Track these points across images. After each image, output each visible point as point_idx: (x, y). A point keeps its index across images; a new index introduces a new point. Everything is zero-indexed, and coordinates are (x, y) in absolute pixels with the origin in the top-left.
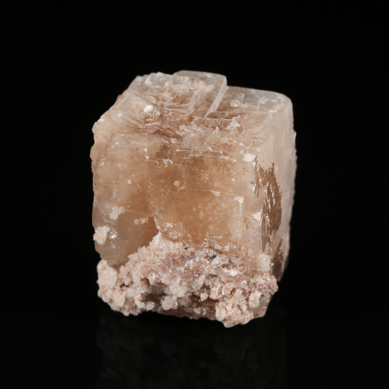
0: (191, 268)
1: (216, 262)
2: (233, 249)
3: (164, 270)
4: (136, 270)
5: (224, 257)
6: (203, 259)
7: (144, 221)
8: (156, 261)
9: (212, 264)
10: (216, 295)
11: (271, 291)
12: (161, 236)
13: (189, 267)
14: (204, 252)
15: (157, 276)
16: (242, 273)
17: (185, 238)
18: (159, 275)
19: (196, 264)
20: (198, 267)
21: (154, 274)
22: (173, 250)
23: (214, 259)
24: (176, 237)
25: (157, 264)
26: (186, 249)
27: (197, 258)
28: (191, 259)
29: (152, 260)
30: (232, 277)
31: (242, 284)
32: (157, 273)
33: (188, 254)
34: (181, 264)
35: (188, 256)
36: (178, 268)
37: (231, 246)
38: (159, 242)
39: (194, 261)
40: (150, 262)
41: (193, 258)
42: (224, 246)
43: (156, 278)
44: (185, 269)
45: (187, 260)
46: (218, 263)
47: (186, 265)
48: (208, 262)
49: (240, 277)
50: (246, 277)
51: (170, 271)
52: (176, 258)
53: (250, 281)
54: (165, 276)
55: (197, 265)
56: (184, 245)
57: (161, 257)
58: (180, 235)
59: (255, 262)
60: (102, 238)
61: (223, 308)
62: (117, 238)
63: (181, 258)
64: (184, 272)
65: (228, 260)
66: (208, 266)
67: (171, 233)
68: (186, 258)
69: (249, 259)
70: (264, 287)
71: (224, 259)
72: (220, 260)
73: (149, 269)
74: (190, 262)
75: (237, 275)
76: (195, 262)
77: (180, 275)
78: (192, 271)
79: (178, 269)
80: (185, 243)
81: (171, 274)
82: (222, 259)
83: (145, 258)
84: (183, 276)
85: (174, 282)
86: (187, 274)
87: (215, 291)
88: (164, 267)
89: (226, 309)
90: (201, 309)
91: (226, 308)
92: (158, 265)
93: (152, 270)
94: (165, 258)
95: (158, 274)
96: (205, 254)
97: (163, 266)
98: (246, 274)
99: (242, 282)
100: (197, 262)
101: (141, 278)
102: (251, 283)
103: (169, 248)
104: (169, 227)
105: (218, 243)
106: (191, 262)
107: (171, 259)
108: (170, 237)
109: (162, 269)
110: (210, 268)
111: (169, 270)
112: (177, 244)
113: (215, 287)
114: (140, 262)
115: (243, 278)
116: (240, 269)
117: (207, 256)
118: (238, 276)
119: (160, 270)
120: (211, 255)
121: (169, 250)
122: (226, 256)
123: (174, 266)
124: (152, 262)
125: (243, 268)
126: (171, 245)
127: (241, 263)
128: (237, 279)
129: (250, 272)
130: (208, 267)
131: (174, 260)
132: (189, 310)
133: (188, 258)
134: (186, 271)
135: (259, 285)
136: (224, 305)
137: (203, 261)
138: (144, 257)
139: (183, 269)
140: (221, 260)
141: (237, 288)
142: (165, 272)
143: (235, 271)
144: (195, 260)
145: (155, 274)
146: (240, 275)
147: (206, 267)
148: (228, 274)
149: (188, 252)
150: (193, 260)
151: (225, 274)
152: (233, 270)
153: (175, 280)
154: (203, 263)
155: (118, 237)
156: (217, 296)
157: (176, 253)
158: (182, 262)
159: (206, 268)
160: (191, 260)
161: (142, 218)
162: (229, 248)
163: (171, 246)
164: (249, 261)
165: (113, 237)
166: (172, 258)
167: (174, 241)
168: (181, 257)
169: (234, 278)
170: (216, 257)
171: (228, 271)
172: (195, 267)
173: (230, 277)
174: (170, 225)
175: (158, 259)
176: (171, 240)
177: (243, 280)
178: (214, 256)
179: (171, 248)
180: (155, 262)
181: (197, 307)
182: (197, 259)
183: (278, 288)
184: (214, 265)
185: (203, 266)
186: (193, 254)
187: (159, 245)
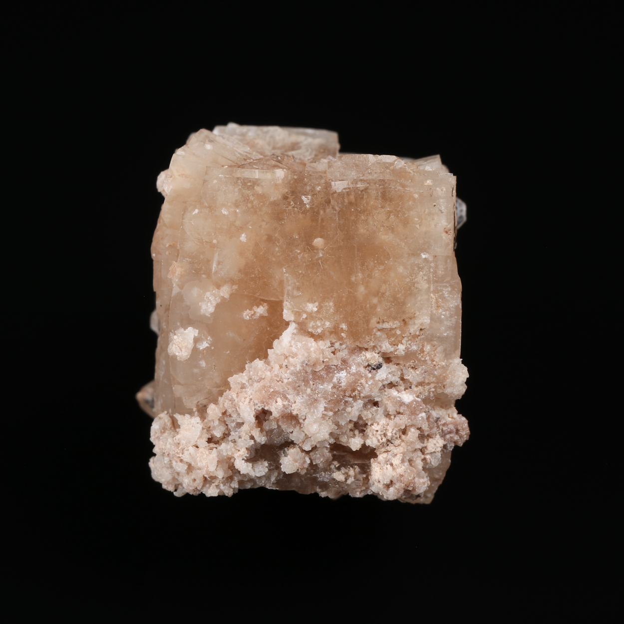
0: (343, 384)
1: (382, 376)
2: (411, 351)
3: (297, 390)
4: (245, 398)
5: (393, 368)
6: (362, 369)
7: (261, 310)
8: (283, 376)
9: (377, 378)
10: (377, 438)
11: (459, 438)
12: (295, 328)
13: (340, 383)
14: (363, 358)
15: (286, 403)
16: (419, 400)
17: (335, 331)
18: (289, 401)
19: (352, 377)
20: (355, 382)
21: (279, 400)
22: (315, 352)
23: (379, 371)
24: (319, 331)
25: (285, 381)
26: (334, 353)
27: (352, 368)
28: (342, 369)
29: (277, 376)
30: (404, 404)
31: (420, 419)
32: (285, 397)
33: (336, 362)
34: (326, 378)
35: (336, 366)
36: (322, 385)
37: (408, 345)
38: (290, 342)
39: (348, 372)
40: (272, 380)
41: (346, 369)
42: (398, 346)
43: (284, 406)
44: (334, 387)
45: (335, 372)
46: (385, 377)
47: (335, 380)
48: (370, 375)
49: (417, 406)
50: (426, 407)
51: (309, 391)
52: (319, 368)
53: (431, 414)
54: (299, 399)
55: (353, 379)
56: (332, 344)
57: (292, 368)
58: (328, 324)
59: (444, 375)
60: (186, 347)
61: (387, 464)
62: (211, 347)
63: (326, 370)
64: (332, 393)
65: (399, 373)
66: (370, 381)
67: (312, 324)
68: (334, 369)
69: (436, 370)
70: (450, 429)
71: (394, 371)
72: (387, 372)
73: (272, 390)
74: (340, 375)
75: (412, 402)
76: (350, 374)
77: (325, 398)
78: (345, 391)
79: (322, 387)
80: (334, 341)
81: (309, 396)
82: (390, 371)
83: (262, 375)
84: (330, 398)
85: (315, 410)
86: (335, 396)
87: (377, 431)
88: (297, 385)
89: (392, 465)
90: (347, 471)
91: (393, 462)
92: (288, 384)
93: (276, 393)
94: (300, 369)
95: (287, 398)
96: (365, 360)
97: (296, 383)
98: (426, 401)
99: (420, 415)
100: (354, 374)
101: (255, 409)
102: (433, 418)
103: (308, 350)
104: (312, 311)
105: (387, 340)
106: (343, 374)
107: (309, 370)
108: (310, 330)
109: (295, 389)
110: (373, 385)
111: (306, 390)
112: (321, 343)
113: (375, 425)
114: (251, 385)
115: (421, 407)
116: (417, 392)
117: (369, 365)
118: (415, 403)
119: (291, 391)
120: (374, 363)
121: (308, 352)
122: (397, 367)
123: (314, 384)
124: (276, 378)
125: (422, 390)
126: (312, 344)
127: (420, 379)
128: (413, 410)
129: (432, 397)
130: (370, 383)
131: (314, 373)
132: (324, 477)
133: (337, 368)
134: (335, 390)
135: (444, 425)
136: (390, 457)
137: (363, 373)
138: (260, 373)
139: (328, 387)
140: (389, 373)
141: (412, 426)
142: (301, 393)
143: (408, 394)
144: (350, 371)
145: (282, 400)
146: (417, 402)
147: (367, 383)
148: (399, 399)
149: (337, 359)
150: (346, 371)
151: (395, 398)
152: (406, 394)
153: (316, 408)
154: (363, 375)
155: (211, 345)
156: (378, 441)
157: (319, 358)
158: (327, 375)
159: (367, 385)
160: (343, 372)
161: (256, 307)
162: (406, 348)
163: (311, 347)
164: (436, 373)
165: (204, 345)
166: (311, 369)
167: (317, 337)
168: (326, 367)
169: (409, 406)
170: (381, 367)
171: (398, 395)
172: (351, 382)
173: (402, 404)
174: (314, 307)
175: (288, 372)
176: (312, 335)
177: (421, 412)
178: (380, 365)
179: (312, 349)
180: (281, 378)
181: (339, 469)
182: (354, 369)
183: (469, 434)
184: (379, 380)
185: (363, 381)
186: (344, 361)
187: (291, 346)
